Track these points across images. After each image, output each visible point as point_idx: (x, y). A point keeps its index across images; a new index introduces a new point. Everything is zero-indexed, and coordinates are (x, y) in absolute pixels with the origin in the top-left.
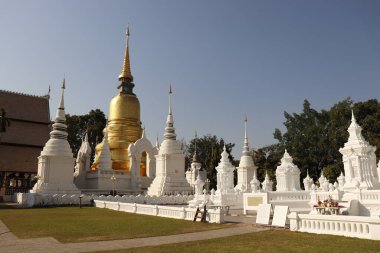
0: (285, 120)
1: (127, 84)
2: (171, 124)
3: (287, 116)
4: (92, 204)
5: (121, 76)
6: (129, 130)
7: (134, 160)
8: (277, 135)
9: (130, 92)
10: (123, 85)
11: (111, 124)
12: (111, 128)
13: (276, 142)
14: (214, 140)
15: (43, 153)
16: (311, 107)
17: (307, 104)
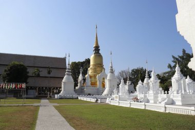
0: (173, 59)
1: (97, 49)
2: (112, 67)
3: (174, 57)
4: (78, 98)
5: (94, 46)
6: (98, 69)
7: (100, 81)
8: (170, 66)
9: (98, 53)
10: (95, 50)
11: (91, 67)
12: (91, 68)
13: (169, 70)
14: (142, 69)
15: (63, 81)
16: (186, 52)
17: (184, 51)
